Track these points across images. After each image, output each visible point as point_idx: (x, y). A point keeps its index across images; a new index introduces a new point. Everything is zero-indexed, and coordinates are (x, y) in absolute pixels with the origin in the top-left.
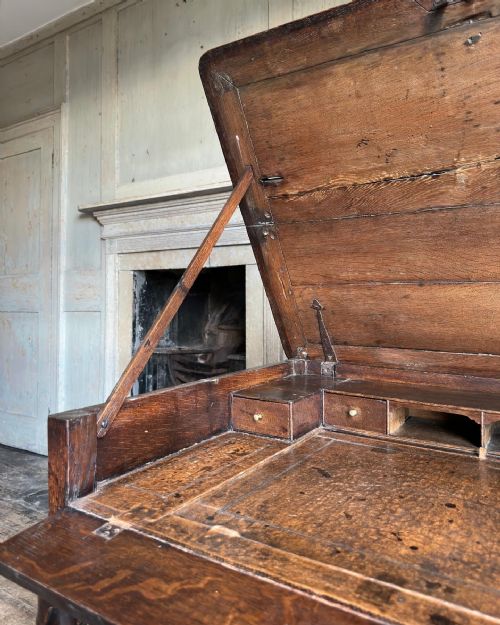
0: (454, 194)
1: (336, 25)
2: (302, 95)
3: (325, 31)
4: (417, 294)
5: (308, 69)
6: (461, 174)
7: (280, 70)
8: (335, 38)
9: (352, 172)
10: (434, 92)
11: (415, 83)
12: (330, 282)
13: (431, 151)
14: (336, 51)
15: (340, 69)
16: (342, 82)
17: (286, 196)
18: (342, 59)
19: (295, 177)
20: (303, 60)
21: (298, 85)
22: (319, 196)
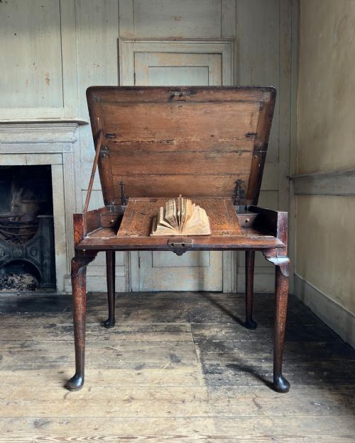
0: (173, 148)
1: (141, 92)
2: (127, 110)
3: (138, 93)
4: (158, 178)
5: (130, 102)
6: (175, 142)
7: (120, 100)
8: (141, 95)
9: (142, 137)
10: (169, 118)
11: (164, 115)
12: (128, 174)
13: (167, 135)
14: (141, 99)
15: (141, 105)
16: (141, 109)
17: (115, 142)
18: (143, 102)
19: (120, 136)
20: (129, 99)
21: (126, 106)
22: (128, 144)
